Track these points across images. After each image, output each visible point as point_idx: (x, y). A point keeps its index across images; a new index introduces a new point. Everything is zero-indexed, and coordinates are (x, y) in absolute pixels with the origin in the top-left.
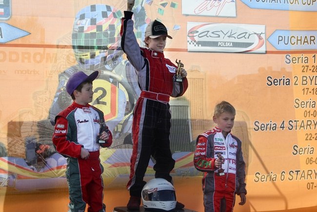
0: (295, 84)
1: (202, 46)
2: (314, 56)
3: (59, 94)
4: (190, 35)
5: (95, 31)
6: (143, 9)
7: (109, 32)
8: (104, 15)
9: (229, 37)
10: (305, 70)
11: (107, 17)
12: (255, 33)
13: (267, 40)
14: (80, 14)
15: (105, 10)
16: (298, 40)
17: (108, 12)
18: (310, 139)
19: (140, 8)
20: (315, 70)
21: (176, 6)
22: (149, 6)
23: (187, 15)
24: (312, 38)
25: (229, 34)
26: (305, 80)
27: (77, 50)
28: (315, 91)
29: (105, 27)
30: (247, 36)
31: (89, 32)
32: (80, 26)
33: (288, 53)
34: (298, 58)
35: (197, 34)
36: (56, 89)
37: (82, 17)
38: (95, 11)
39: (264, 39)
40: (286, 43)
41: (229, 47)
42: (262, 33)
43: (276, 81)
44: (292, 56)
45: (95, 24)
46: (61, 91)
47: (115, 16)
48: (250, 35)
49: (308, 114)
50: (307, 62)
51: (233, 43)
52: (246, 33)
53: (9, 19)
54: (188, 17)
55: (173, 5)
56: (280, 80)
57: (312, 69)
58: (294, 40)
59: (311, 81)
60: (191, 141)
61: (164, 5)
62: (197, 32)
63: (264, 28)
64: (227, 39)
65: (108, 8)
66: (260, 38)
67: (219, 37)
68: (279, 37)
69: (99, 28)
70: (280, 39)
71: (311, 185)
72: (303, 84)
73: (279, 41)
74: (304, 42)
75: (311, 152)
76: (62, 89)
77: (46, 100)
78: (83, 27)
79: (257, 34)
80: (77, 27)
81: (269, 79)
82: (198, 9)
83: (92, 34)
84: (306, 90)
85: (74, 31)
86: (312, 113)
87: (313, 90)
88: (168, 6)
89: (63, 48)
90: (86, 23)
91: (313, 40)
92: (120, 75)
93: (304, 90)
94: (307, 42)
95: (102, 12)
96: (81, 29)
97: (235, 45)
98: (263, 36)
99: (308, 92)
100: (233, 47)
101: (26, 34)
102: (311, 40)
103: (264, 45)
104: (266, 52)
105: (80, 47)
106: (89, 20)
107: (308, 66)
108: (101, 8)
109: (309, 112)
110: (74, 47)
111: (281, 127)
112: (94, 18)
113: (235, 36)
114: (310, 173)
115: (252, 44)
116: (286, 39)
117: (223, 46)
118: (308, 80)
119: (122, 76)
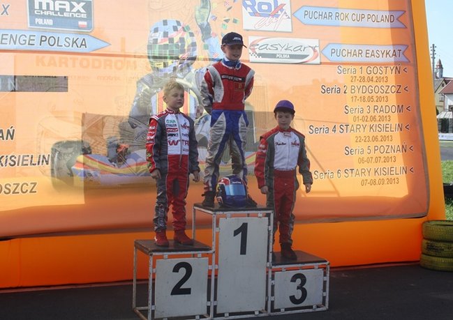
0: (345, 93)
1: (262, 57)
2: (361, 68)
3: (137, 99)
4: (252, 47)
5: (167, 42)
6: (208, 24)
7: (180, 44)
8: (175, 29)
9: (286, 49)
10: (353, 80)
11: (178, 31)
12: (310, 47)
13: (321, 52)
14: (154, 28)
15: (176, 25)
16: (348, 53)
17: (178, 27)
19: (206, 23)
20: (362, 80)
21: (238, 22)
23: (248, 30)
24: (360, 52)
25: (286, 47)
26: (354, 89)
27: (152, 60)
29: (176, 40)
30: (302, 49)
31: (162, 44)
32: (155, 38)
33: (340, 64)
34: (348, 69)
35: (258, 47)
36: (135, 95)
37: (156, 30)
38: (167, 25)
39: (318, 51)
40: (338, 55)
41: (286, 58)
42: (316, 46)
43: (328, 89)
44: (343, 67)
45: (168, 37)
47: (185, 31)
48: (305, 48)
49: (357, 119)
50: (355, 73)
51: (290, 55)
52: (301, 46)
53: (91, 32)
55: (235, 21)
56: (332, 89)
57: (359, 79)
58: (345, 53)
59: (359, 90)
61: (227, 21)
62: (258, 45)
63: (318, 42)
64: (284, 52)
65: (178, 23)
66: (315, 51)
67: (277, 49)
68: (332, 49)
69: (171, 40)
70: (333, 51)
72: (351, 93)
73: (332, 53)
74: (354, 55)
75: (362, 152)
79: (312, 47)
80: (152, 39)
81: (324, 87)
82: (257, 24)
83: (165, 45)
84: (354, 98)
85: (149, 42)
86: (360, 118)
87: (361, 97)
88: (231, 22)
90: (159, 36)
91: (361, 54)
93: (352, 97)
94: (356, 55)
95: (173, 26)
96: (156, 41)
97: (292, 57)
98: (317, 49)
99: (357, 100)
100: (290, 58)
101: (107, 44)
103: (318, 58)
104: (321, 63)
105: (155, 58)
106: (162, 33)
107: (356, 77)
108: (172, 23)
110: (149, 57)
111: (333, 131)
112: (166, 31)
113: (292, 49)
115: (308, 56)
116: (338, 51)
117: (281, 58)
118: (356, 89)
119: (192, 83)
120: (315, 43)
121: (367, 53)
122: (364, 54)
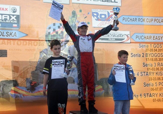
0: (143, 57)
1: (101, 40)
2: (151, 45)
3: (40, 60)
5: (55, 34)
7: (61, 34)
8: (59, 27)
9: (113, 36)
10: (147, 51)
11: (60, 28)
12: (125, 35)
13: (131, 37)
14: (49, 27)
16: (144, 37)
17: (60, 26)
18: (151, 80)
19: (74, 24)
20: (151, 51)
22: (78, 23)
23: (95, 27)
24: (150, 37)
25: (113, 35)
26: (147, 55)
27: (48, 42)
28: (152, 59)
29: (59, 32)
30: (121, 36)
31: (52, 34)
32: (49, 32)
33: (140, 43)
34: (144, 45)
36: (39, 58)
37: (50, 28)
38: (55, 25)
39: (129, 37)
40: (139, 39)
41: (113, 40)
42: (128, 35)
43: (134, 55)
44: (142, 44)
45: (55, 31)
46: (41, 59)
48: (123, 35)
49: (149, 69)
50: (148, 47)
51: (115, 39)
52: (121, 35)
53: (19, 29)
54: (95, 28)
55: (89, 23)
56: (136, 55)
57: (150, 50)
58: (143, 38)
59: (150, 55)
60: (98, 80)
63: (129, 32)
64: (112, 37)
66: (128, 37)
67: (109, 36)
68: (136, 36)
69: (57, 33)
70: (137, 37)
71: (155, 100)
72: (146, 57)
73: (136, 38)
74: (147, 38)
75: (152, 85)
76: (41, 58)
77: (34, 63)
78: (50, 32)
79: (126, 35)
80: (47, 32)
81: (132, 54)
82: (99, 24)
83: (54, 35)
84: (147, 59)
85: (46, 34)
86: (151, 69)
87: (151, 59)
89: (41, 41)
90: (51, 31)
91: (151, 38)
92: (66, 52)
93: (146, 59)
94: (148, 38)
95: (58, 26)
96: (49, 33)
97: (116, 39)
98: (129, 36)
99: (149, 60)
100: (115, 40)
101: (26, 35)
102: (150, 38)
103: (129, 40)
104: (131, 43)
106: (52, 29)
107: (148, 49)
109: (150, 68)
110: (46, 41)
111: (137, 75)
112: (55, 28)
113: (116, 36)
114: (154, 94)
115: (124, 39)
116: (139, 37)
117: (111, 40)
118: (149, 55)
119: (67, 53)
120: (128, 33)
121: (154, 38)
122: (152, 38)
